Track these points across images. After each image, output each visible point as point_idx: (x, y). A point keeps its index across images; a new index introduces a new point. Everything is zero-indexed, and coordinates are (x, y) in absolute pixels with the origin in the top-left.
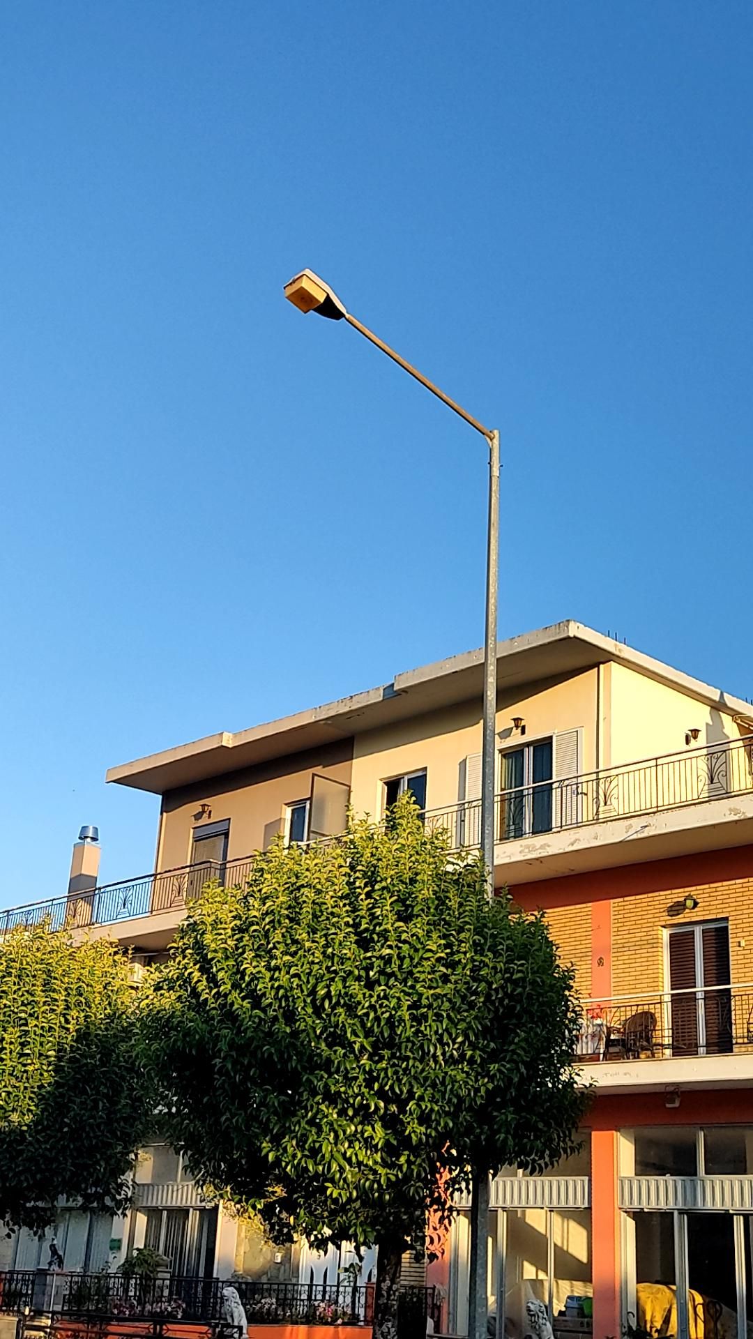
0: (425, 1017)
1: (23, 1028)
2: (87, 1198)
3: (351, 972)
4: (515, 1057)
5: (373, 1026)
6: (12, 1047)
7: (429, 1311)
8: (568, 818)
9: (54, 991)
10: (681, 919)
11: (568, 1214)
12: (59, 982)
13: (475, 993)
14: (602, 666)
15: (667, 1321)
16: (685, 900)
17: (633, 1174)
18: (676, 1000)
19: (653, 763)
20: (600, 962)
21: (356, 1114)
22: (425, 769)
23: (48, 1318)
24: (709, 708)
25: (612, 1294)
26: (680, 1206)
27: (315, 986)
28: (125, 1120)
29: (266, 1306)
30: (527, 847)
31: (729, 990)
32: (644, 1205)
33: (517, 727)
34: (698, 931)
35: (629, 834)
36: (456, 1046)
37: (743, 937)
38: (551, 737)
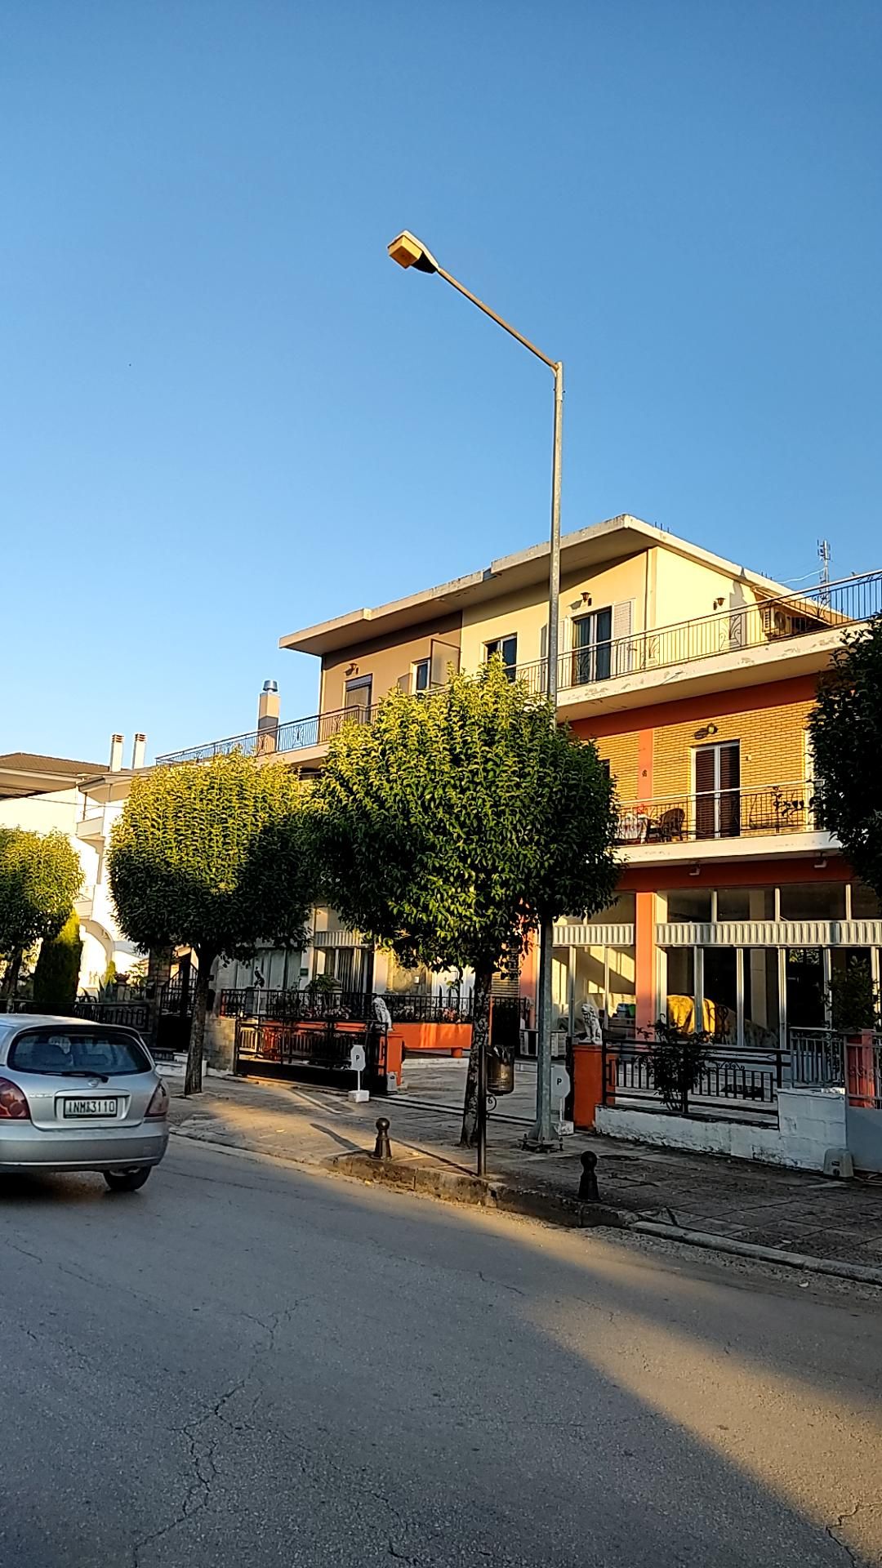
0: (503, 812)
1: (225, 825)
2: (278, 941)
3: (449, 782)
4: (569, 839)
5: (465, 819)
6: (218, 838)
7: (522, 1014)
8: (622, 668)
9: (246, 799)
10: (704, 741)
11: (619, 949)
12: (249, 793)
13: (542, 796)
14: (650, 551)
15: (688, 1020)
16: (708, 727)
17: (665, 921)
18: (699, 799)
19: (686, 625)
20: (645, 774)
21: (456, 879)
22: (515, 634)
23: (256, 1019)
24: (732, 581)
25: (649, 1002)
26: (699, 943)
27: (423, 793)
28: (301, 887)
29: (408, 1011)
30: (591, 690)
31: (739, 791)
32: (673, 942)
33: (585, 599)
34: (717, 749)
35: (668, 677)
36: (526, 832)
37: (750, 753)
38: (610, 608)
